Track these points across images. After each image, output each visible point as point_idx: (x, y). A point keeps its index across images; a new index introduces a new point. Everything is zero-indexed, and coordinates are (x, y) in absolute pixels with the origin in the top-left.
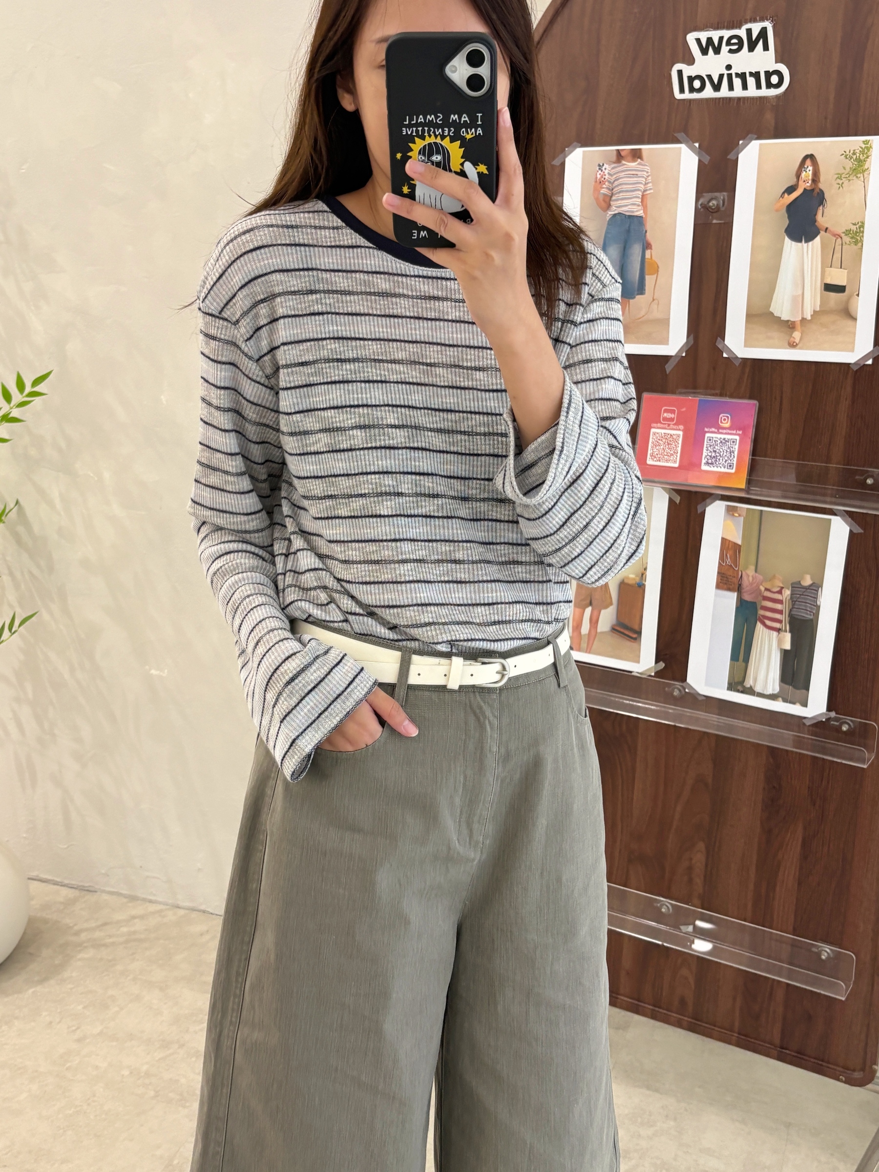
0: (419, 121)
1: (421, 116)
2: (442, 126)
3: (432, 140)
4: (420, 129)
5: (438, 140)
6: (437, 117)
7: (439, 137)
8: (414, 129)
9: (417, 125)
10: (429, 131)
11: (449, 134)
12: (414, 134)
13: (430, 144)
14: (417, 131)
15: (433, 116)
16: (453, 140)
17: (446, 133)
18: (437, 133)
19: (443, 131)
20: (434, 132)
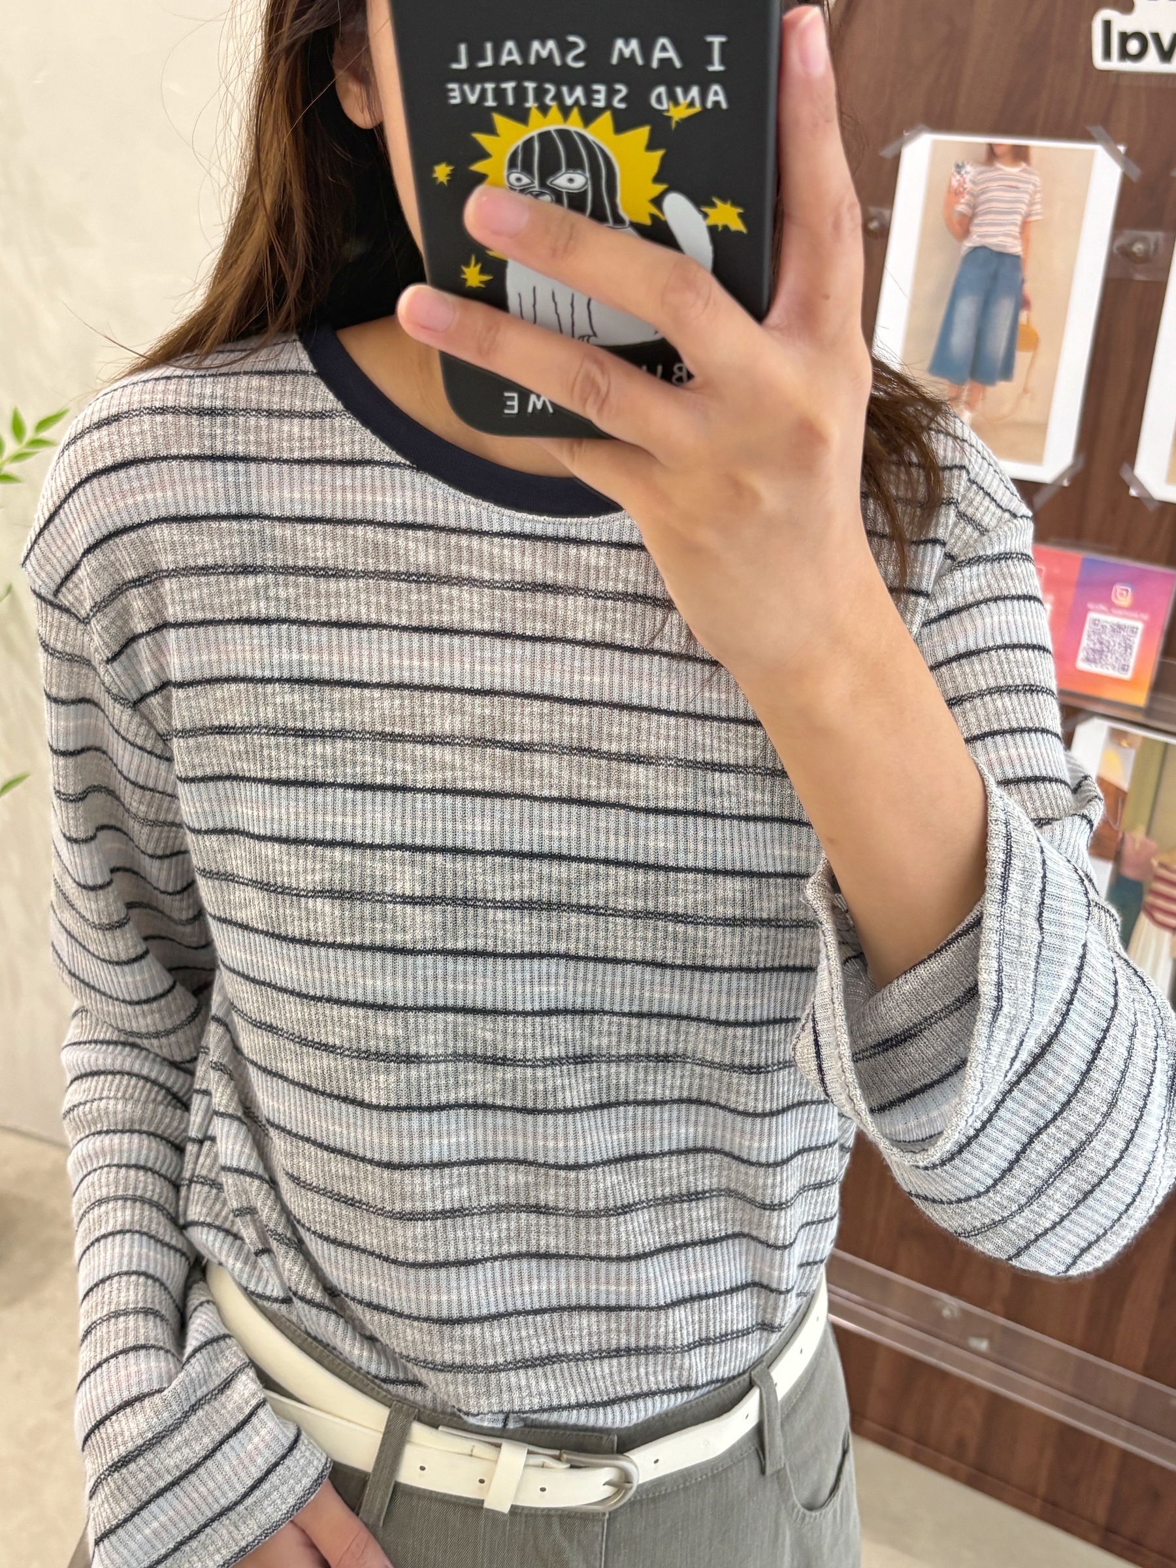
0: (505, 59)
1: (510, 45)
2: (585, 79)
3: (553, 123)
4: (509, 86)
5: (574, 124)
6: (565, 48)
7: (575, 113)
8: (490, 86)
9: (498, 73)
10: (540, 94)
11: (609, 106)
12: (490, 103)
13: (545, 137)
14: (500, 94)
15: (551, 44)
16: (622, 124)
17: (600, 101)
18: (569, 101)
19: (589, 94)
20: (558, 97)
